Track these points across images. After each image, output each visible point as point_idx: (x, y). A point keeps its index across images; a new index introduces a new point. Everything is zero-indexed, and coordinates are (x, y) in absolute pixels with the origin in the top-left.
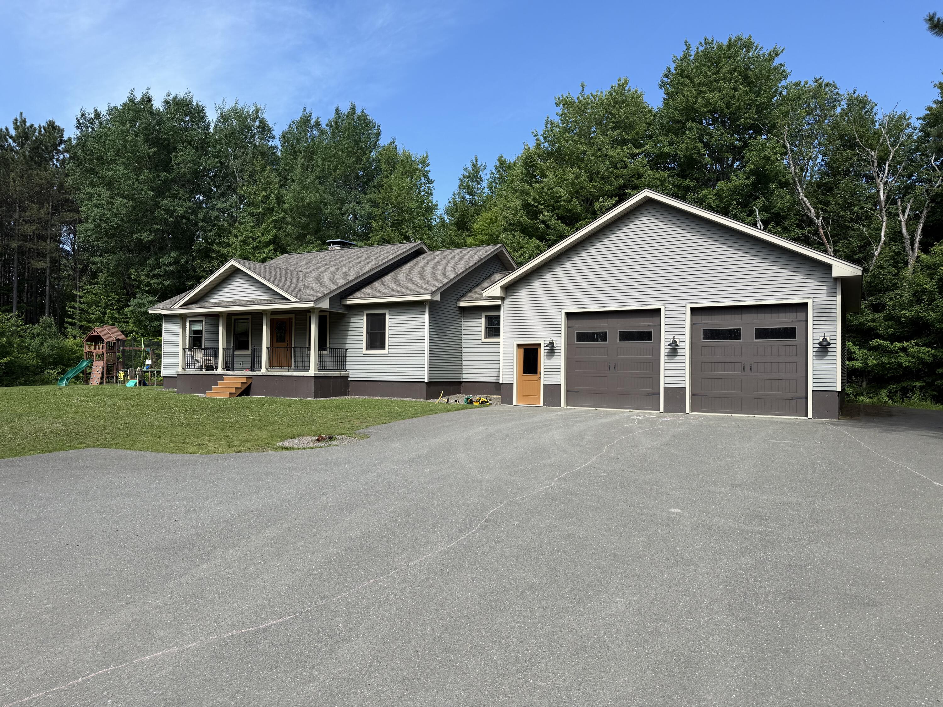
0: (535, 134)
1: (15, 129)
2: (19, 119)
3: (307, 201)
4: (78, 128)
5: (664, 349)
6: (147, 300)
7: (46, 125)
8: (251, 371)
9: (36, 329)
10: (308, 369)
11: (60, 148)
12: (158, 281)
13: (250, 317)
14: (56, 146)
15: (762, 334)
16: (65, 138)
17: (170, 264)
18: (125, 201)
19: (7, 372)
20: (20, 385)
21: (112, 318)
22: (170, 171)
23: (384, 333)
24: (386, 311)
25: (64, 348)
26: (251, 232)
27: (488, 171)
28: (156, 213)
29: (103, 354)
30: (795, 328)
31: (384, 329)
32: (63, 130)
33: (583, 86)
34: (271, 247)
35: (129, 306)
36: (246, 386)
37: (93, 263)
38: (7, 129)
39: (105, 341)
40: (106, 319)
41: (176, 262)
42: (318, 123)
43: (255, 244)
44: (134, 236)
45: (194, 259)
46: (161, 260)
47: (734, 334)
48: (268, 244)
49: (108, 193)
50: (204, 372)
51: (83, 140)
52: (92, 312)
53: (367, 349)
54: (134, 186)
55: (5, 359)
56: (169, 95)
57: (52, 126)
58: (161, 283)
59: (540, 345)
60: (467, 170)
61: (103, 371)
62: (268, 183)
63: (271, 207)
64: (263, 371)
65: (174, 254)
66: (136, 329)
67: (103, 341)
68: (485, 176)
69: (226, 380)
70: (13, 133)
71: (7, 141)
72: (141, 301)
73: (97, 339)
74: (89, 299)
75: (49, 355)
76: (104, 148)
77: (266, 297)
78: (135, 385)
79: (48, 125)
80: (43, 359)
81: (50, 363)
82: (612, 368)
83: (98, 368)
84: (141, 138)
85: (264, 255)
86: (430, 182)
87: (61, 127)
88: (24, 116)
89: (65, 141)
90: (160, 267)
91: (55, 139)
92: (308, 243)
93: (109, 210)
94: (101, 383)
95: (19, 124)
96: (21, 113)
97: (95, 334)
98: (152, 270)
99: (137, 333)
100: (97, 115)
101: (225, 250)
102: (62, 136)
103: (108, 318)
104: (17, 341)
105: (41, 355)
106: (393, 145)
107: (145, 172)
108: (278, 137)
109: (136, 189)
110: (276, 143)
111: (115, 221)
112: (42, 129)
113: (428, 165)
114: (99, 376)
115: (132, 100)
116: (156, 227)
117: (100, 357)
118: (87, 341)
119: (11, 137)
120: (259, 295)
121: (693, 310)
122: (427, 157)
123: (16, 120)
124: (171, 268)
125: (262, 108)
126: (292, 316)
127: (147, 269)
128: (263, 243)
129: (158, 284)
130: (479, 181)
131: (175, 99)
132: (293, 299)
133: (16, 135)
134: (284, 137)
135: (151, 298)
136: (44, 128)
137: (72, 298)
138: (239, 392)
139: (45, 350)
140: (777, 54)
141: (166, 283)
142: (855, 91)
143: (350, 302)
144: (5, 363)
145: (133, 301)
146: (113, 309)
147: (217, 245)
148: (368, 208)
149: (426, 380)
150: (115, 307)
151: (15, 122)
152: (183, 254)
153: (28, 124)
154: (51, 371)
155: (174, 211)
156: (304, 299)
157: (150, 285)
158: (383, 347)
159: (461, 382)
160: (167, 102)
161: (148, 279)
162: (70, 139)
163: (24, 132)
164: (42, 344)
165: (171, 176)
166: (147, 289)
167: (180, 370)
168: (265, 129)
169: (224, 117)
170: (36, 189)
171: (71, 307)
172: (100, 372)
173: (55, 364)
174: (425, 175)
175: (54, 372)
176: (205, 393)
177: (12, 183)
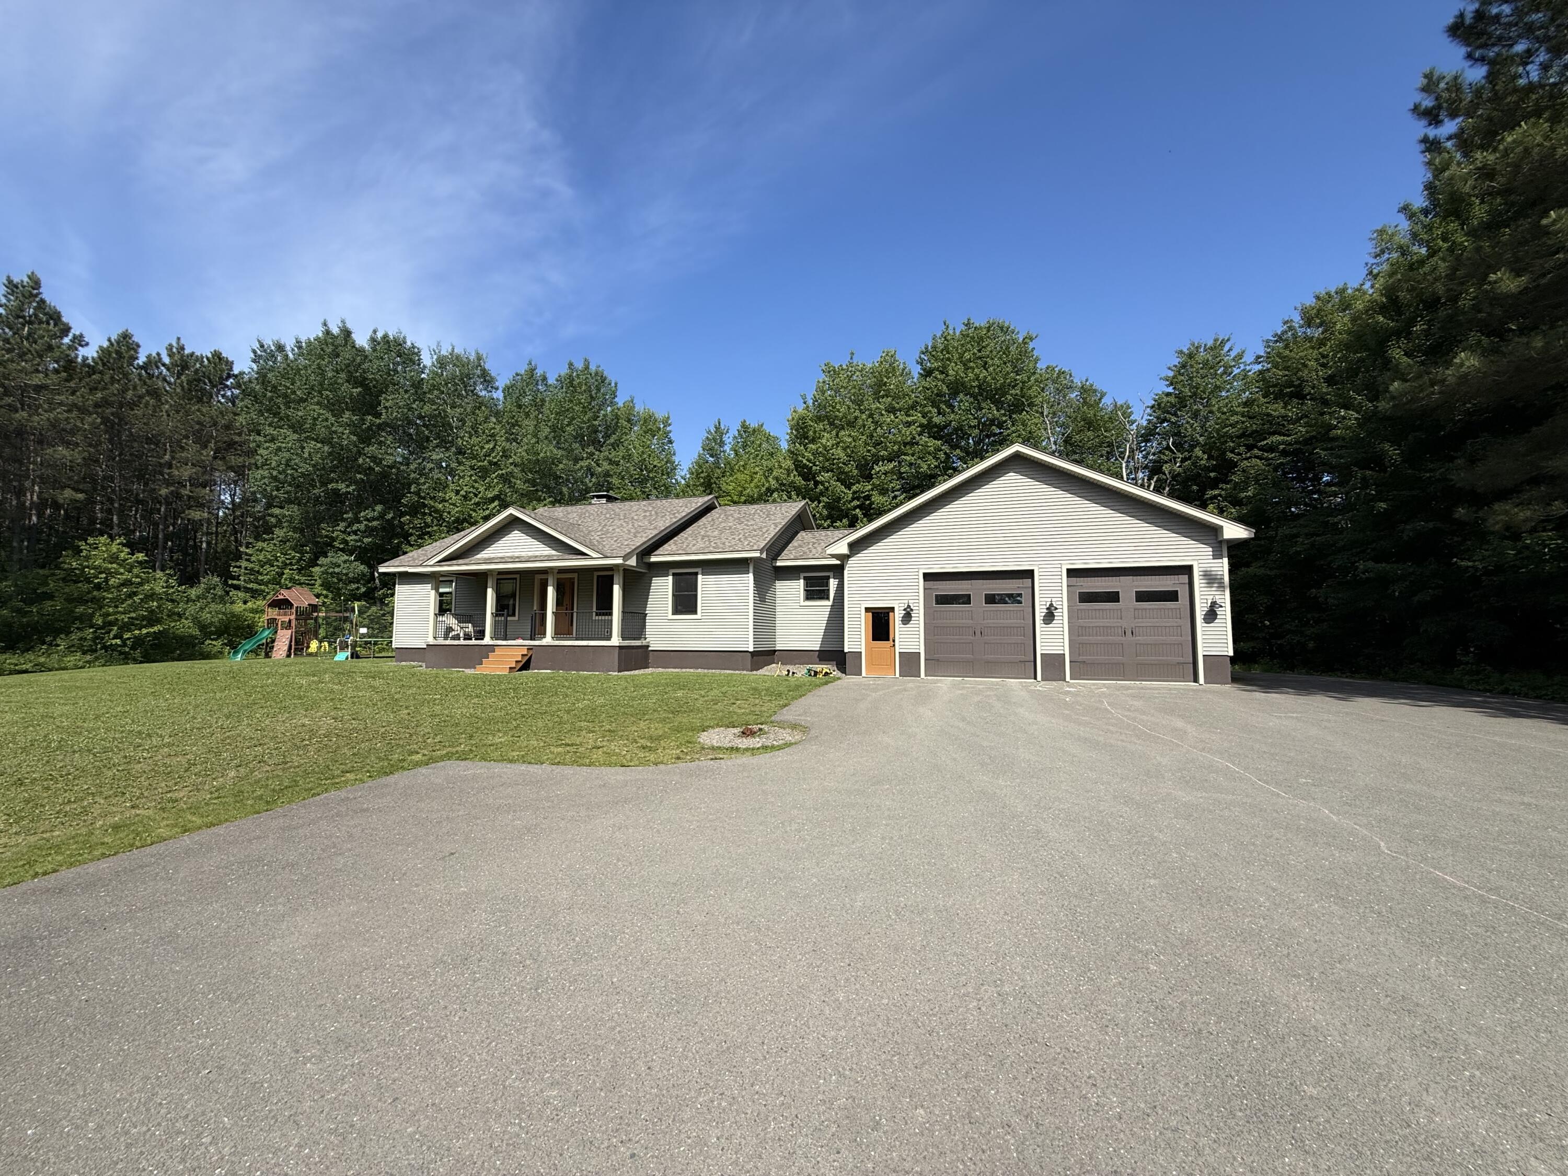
0: (804, 398)
1: (169, 356)
2: (175, 344)
3: (542, 455)
4: (254, 361)
5: (1040, 613)
6: (343, 559)
7: (210, 355)
8: (531, 639)
9: (193, 592)
10: (609, 638)
11: (228, 383)
12: (357, 537)
13: (518, 576)
14: (222, 381)
15: (1142, 597)
16: (236, 371)
17: (374, 519)
18: (319, 445)
19: (155, 644)
20: (173, 660)
21: (292, 580)
22: (378, 415)
23: (696, 596)
24: (699, 570)
25: (233, 615)
26: (473, 487)
27: (731, 435)
28: (361, 461)
29: (290, 621)
30: (1177, 591)
31: (696, 590)
32: (232, 363)
33: (852, 354)
34: (496, 503)
35: (317, 565)
36: (527, 658)
37: (272, 516)
38: (158, 354)
39: (295, 605)
40: (283, 581)
41: (382, 516)
42: (544, 379)
43: (477, 500)
44: (330, 486)
45: (403, 514)
46: (362, 514)
47: (1113, 597)
48: (492, 500)
49: (296, 436)
50: (462, 642)
51: (262, 376)
52: (265, 572)
53: (673, 614)
54: (334, 429)
55: (156, 628)
56: (375, 332)
57: (217, 355)
58: (360, 540)
59: (892, 609)
60: (709, 432)
61: (291, 641)
62: (493, 435)
63: (495, 460)
64: (548, 640)
65: (379, 508)
66: (325, 592)
67: (292, 605)
68: (728, 439)
69: (498, 651)
70: (166, 360)
71: (158, 368)
72: (334, 560)
73: (284, 604)
74: (261, 557)
75: (211, 623)
76: (292, 384)
77: (554, 552)
78: (347, 658)
79: (213, 356)
80: (203, 627)
81: (212, 633)
82: (978, 633)
83: (284, 639)
84: (343, 375)
85: (487, 512)
86: (671, 442)
87: (230, 359)
88: (182, 342)
89: (236, 376)
90: (360, 522)
91: (222, 371)
92: (539, 500)
93: (297, 454)
94: (289, 656)
95: (174, 350)
96: (179, 339)
97: (281, 597)
98: (349, 526)
99: (326, 597)
100: (280, 348)
101: (440, 506)
102: (231, 369)
103: (286, 579)
104: (170, 605)
105: (199, 622)
106: (631, 402)
107: (347, 414)
108: (501, 389)
109: (335, 432)
110: (499, 395)
111: (305, 468)
112: (205, 360)
113: (670, 425)
114: (286, 648)
115: (328, 332)
116: (358, 476)
117: (288, 626)
118: (269, 606)
119: (164, 365)
120: (545, 550)
121: (1069, 571)
122: (668, 418)
123: (171, 345)
124: (375, 523)
125: (484, 356)
126: (575, 575)
127: (342, 526)
128: (486, 499)
129: (356, 541)
130: (722, 444)
131: (385, 336)
132: (594, 555)
133: (172, 363)
134: (508, 390)
135: (346, 558)
136: (208, 358)
137: (238, 556)
138: (520, 665)
139: (206, 616)
140: (1031, 339)
141: (366, 540)
142: (1087, 380)
143: (654, 559)
144: (155, 632)
145: (322, 560)
146: (292, 569)
147: (431, 498)
148: (606, 466)
149: (751, 649)
150: (295, 567)
151: (170, 348)
152: (390, 508)
153: (187, 352)
154: (214, 643)
155: (381, 460)
156: (609, 555)
157: (345, 542)
158: (694, 611)
159: (775, 651)
160: (373, 340)
161: (344, 536)
162: (242, 373)
163: (182, 359)
164: (202, 609)
165: (378, 421)
166: (342, 546)
167: (431, 641)
168: (488, 380)
169: (442, 362)
170: (197, 427)
171: (235, 567)
172: (287, 643)
173: (219, 634)
174: (667, 434)
175: (218, 643)
176: (475, 668)
177: (165, 417)
